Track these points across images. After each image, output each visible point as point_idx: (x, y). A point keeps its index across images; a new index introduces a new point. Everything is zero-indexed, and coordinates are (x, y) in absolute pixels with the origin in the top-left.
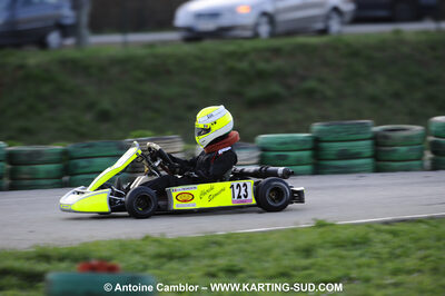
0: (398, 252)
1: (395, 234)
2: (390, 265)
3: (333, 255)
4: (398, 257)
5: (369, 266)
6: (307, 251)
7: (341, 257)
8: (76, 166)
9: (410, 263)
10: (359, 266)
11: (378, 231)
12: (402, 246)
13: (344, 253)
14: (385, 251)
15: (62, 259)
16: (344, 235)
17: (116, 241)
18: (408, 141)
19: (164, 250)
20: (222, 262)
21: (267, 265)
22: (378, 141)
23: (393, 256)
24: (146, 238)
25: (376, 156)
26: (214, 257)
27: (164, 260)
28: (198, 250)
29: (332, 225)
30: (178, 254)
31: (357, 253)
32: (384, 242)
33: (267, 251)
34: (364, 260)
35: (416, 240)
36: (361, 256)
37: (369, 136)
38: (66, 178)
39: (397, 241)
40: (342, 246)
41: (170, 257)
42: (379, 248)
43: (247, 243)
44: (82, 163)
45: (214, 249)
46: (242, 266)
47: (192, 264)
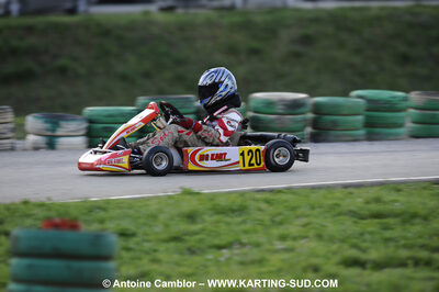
0: (278, 219)
1: (268, 202)
3: (218, 222)
4: (281, 223)
5: (256, 232)
6: (191, 217)
7: (228, 224)
9: (293, 229)
10: (246, 232)
12: (280, 214)
13: (228, 219)
14: (267, 219)
20: (112, 226)
21: (157, 229)
23: (274, 223)
26: (101, 222)
28: (85, 214)
29: (198, 193)
31: (239, 219)
33: (154, 217)
34: (247, 226)
35: (293, 209)
36: (241, 223)
37: (192, 110)
39: (271, 210)
42: (259, 216)
43: (130, 208)
45: (102, 214)
46: (134, 229)
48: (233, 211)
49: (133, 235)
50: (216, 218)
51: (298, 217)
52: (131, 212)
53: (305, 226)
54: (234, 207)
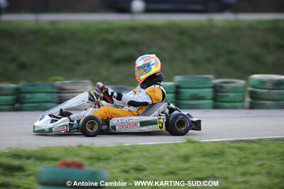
0: (244, 161)
1: (240, 149)
2: (240, 169)
3: (202, 162)
4: (244, 164)
5: (226, 169)
6: (186, 158)
7: (209, 163)
8: (24, 98)
9: (252, 168)
10: (220, 169)
11: (230, 147)
12: (246, 158)
13: (209, 160)
14: (235, 160)
15: (28, 158)
16: (208, 148)
17: (62, 147)
18: (235, 90)
19: (94, 155)
20: (132, 163)
21: (161, 166)
22: (216, 89)
23: (241, 164)
24: (80, 146)
25: (215, 99)
26: (125, 160)
27: (94, 161)
28: (115, 155)
29: (198, 142)
30: (103, 158)
31: (218, 161)
32: (234, 154)
33: (160, 158)
34: (222, 166)
35: (255, 154)
36: (220, 163)
37: (211, 86)
38: (17, 105)
39: (242, 154)
40: (208, 156)
41: (99, 159)
42: (231, 158)
43: (147, 151)
44: (28, 96)
45: (126, 155)
46: (145, 166)
47: (112, 164)
48: (215, 155)
49: (144, 170)
50: (202, 159)
51: (258, 160)
52: (147, 154)
53: (260, 166)
54: (216, 152)
